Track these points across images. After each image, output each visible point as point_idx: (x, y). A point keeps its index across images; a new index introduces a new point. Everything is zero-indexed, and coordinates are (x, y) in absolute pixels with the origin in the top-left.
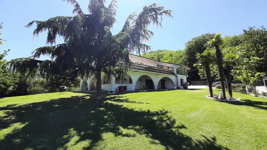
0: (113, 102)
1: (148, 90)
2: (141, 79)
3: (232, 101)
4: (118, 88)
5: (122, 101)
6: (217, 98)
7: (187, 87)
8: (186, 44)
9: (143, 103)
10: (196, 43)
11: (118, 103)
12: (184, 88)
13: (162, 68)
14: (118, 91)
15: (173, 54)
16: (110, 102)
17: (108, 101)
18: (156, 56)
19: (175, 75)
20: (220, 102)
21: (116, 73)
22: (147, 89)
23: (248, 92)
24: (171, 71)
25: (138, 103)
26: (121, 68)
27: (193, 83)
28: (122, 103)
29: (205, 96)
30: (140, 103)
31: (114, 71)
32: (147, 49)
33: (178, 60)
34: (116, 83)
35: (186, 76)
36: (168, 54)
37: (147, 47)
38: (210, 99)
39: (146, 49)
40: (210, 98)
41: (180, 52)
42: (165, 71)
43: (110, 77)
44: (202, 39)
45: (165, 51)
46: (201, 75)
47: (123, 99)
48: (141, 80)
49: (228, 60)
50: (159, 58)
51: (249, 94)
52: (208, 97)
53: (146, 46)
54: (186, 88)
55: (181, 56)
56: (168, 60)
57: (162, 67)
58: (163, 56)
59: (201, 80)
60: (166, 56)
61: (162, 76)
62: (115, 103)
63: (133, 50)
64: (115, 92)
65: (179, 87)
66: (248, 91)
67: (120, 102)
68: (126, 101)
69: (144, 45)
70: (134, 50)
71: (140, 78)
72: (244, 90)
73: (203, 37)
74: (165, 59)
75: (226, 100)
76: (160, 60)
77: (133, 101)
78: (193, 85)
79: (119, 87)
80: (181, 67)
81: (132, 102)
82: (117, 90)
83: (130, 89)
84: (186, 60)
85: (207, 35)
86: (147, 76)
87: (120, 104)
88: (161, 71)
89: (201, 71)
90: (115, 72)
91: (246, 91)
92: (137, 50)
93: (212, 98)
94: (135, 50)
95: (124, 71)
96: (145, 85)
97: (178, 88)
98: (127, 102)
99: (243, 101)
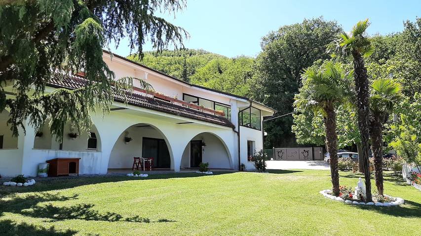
0: (30, 221)
1: (151, 172)
2: (129, 136)
3: (386, 207)
4: (45, 166)
5: (66, 214)
6: (351, 198)
7: (265, 166)
8: (264, 39)
9: (147, 221)
10: (290, 40)
11: (52, 224)
12: (258, 168)
13: (197, 104)
14: (45, 174)
15: (223, 66)
16: (17, 219)
17: (8, 216)
18: (173, 67)
19: (233, 127)
20: (361, 210)
21: (46, 111)
22: (147, 168)
23: (408, 182)
24: (222, 114)
25: (128, 220)
26: (65, 94)
27: (276, 153)
28: (67, 221)
29: (321, 192)
30: (136, 219)
31: (36, 101)
32: (169, 37)
33: (238, 86)
34: (37, 146)
35: (260, 133)
36: (209, 65)
37: (171, 29)
38: (334, 202)
39: (164, 37)
40: (333, 197)
41: (244, 61)
42: (206, 115)
43: (20, 122)
44: (306, 32)
45: (201, 53)
46: (297, 131)
47: (68, 204)
48: (127, 140)
49: (377, 96)
50: (185, 74)
51: (410, 185)
52: (329, 196)
53: (169, 25)
54: (261, 168)
55: (249, 75)
56: (211, 81)
57: (198, 102)
58: (197, 69)
59: (296, 145)
60: (205, 69)
61: (195, 129)
62: (38, 223)
63: (119, 34)
64: (33, 182)
65: (243, 165)
66: (408, 178)
67: (59, 219)
68: (84, 212)
69: (161, 21)
70: (122, 35)
71: (126, 132)
72: (397, 176)
73: (308, 28)
74: (200, 79)
75: (372, 203)
76: (189, 79)
77: (111, 212)
78: (275, 159)
79: (47, 162)
80: (251, 106)
81: (106, 218)
82: (42, 171)
83: (90, 168)
84: (261, 87)
85: (318, 22)
86: (148, 126)
87: (62, 226)
88: (195, 112)
89: (299, 122)
90: (40, 107)
91: (401, 177)
92: (134, 34)
93: (339, 198)
94: (125, 33)
95: (78, 106)
96: (141, 157)
97: (241, 168)
98: (87, 219)
99: (408, 206)
